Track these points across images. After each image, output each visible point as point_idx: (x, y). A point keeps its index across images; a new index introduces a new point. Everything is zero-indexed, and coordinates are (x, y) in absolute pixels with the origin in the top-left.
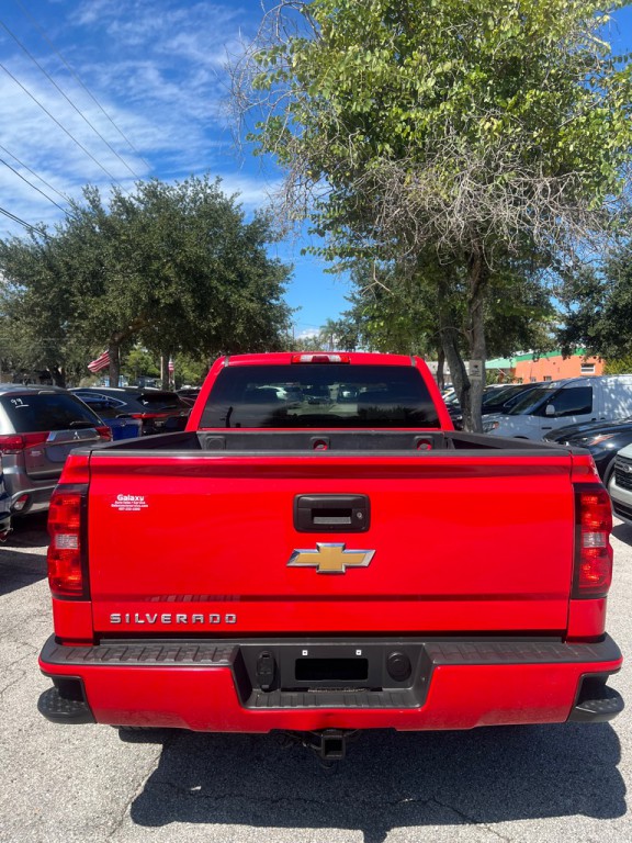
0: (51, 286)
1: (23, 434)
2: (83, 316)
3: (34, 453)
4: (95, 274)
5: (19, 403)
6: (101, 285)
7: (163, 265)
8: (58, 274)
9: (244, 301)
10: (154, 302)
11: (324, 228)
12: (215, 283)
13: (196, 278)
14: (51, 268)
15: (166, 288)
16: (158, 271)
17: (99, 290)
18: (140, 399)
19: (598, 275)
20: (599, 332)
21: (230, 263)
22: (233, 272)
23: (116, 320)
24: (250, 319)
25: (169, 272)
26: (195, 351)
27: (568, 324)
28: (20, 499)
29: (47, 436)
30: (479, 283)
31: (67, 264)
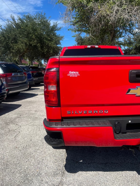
0: (4, 42)
1: (6, 73)
2: (13, 49)
3: (9, 78)
4: (14, 39)
5: (4, 66)
6: (17, 41)
7: (32, 36)
8: (5, 38)
9: (51, 44)
10: (31, 45)
12: (45, 40)
13: (40, 39)
14: (4, 36)
15: (34, 41)
16: (31, 37)
17: (16, 42)
18: (30, 68)
21: (48, 35)
22: (49, 37)
23: (21, 50)
24: (54, 49)
25: (34, 37)
27: (124, 52)
29: (12, 74)
31: (7, 36)
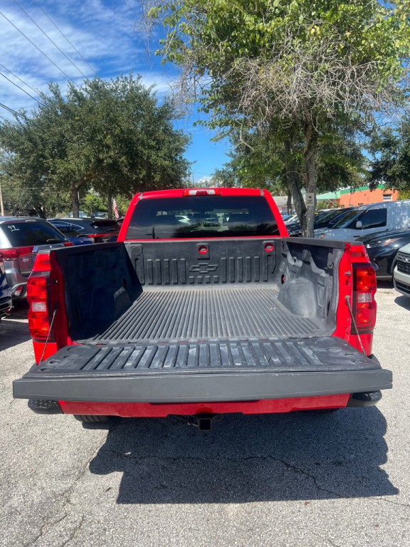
0: (31, 152)
1: (17, 248)
2: (54, 172)
3: (25, 260)
4: (60, 144)
5: (13, 228)
6: (64, 151)
7: (105, 137)
8: (35, 144)
9: (158, 158)
10: (100, 161)
11: (208, 107)
12: (140, 148)
13: (128, 145)
14: (30, 140)
15: (107, 152)
16: (101, 141)
17: (63, 155)
18: (93, 225)
19: (395, 134)
20: (394, 173)
21: (150, 134)
22: (154, 140)
23: (75, 174)
24: (164, 169)
25: (109, 140)
26: (128, 193)
27: (374, 168)
28: (18, 289)
29: (32, 249)
30: (311, 141)
31: (40, 137)
